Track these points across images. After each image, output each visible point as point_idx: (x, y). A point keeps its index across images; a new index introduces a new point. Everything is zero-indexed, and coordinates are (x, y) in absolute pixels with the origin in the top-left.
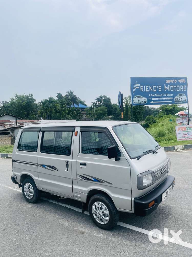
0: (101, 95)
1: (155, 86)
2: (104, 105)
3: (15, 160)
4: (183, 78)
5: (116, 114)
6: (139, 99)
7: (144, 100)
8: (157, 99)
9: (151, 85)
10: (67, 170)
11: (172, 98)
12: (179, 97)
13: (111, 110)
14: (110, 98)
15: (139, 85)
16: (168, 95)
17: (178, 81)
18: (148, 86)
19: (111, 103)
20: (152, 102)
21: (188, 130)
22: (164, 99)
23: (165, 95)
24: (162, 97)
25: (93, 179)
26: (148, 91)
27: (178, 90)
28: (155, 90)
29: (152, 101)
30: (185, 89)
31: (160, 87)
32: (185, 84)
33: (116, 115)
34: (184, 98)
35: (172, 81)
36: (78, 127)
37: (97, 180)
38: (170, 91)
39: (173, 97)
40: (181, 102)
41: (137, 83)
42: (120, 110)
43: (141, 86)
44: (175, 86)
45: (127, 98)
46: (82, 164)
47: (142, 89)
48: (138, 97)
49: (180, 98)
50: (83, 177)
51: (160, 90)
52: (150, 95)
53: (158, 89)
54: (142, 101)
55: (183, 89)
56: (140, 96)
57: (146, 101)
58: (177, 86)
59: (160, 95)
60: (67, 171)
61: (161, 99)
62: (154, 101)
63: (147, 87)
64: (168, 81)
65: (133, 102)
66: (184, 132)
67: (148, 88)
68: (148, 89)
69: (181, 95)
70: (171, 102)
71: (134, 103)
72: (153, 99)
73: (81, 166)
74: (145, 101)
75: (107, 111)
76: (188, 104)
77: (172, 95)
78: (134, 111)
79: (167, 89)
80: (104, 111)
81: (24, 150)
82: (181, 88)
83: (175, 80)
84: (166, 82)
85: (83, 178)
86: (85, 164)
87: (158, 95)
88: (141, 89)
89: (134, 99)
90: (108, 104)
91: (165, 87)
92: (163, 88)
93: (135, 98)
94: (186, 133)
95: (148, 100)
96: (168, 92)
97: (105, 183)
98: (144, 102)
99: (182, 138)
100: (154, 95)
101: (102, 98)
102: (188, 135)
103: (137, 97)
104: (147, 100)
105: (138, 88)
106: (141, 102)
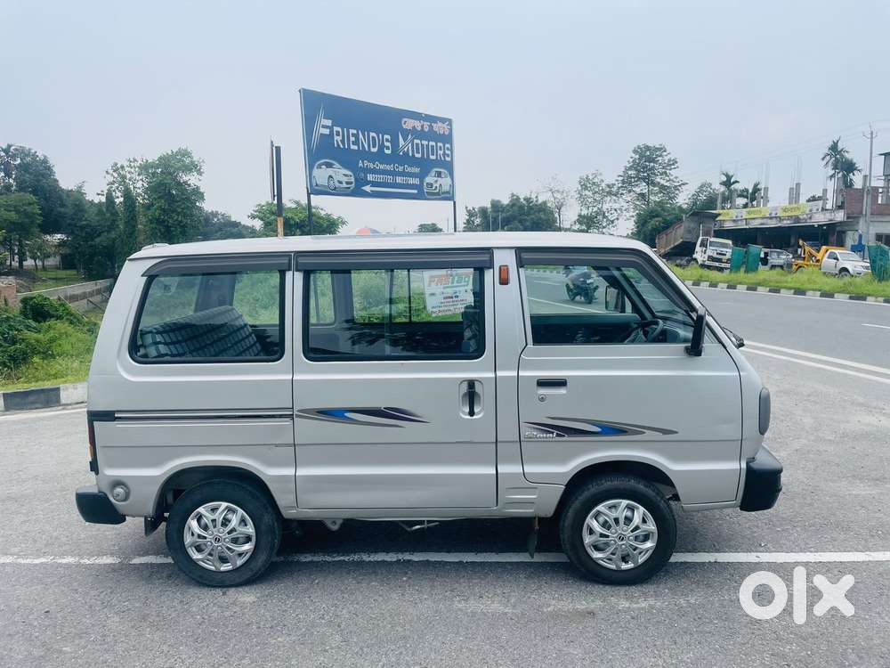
0: (9, 146)
1: (375, 135)
2: (21, 188)
3: (118, 411)
4: (443, 120)
5: (82, 228)
6: (330, 171)
7: (346, 179)
8: (380, 178)
9: (365, 129)
10: (472, 413)
11: (417, 181)
12: (436, 179)
13: (59, 209)
14: (51, 161)
15: (329, 123)
16: (409, 169)
17: (431, 127)
18: (355, 132)
19: (56, 181)
20: (368, 188)
21: (455, 284)
22: (399, 180)
23: (401, 169)
24: (394, 174)
25: (598, 429)
26: (356, 148)
27: (432, 157)
28: (374, 147)
29: (367, 183)
30: (448, 156)
31: (387, 140)
32: (447, 139)
33: (82, 231)
34: (445, 182)
35: (418, 125)
36: (508, 251)
37: (612, 430)
38: (413, 155)
39: (422, 176)
40: (438, 194)
41: (322, 113)
42: (97, 215)
43: (336, 129)
44: (425, 143)
45: (122, 167)
46: (543, 383)
47: (339, 138)
48: (329, 165)
49: (436, 181)
50: (547, 428)
51: (388, 148)
52: (361, 165)
53: (382, 147)
54: (340, 182)
55: (444, 154)
56: (334, 162)
57: (352, 183)
58: (431, 143)
59: (388, 167)
60: (469, 417)
61: (389, 179)
62: (374, 184)
63: (353, 135)
64: (409, 124)
65: (314, 184)
66: (444, 288)
67: (356, 136)
68: (356, 143)
69: (439, 175)
70: (416, 191)
71: (317, 185)
72: (370, 177)
73: (543, 391)
74: (347, 183)
75: (40, 215)
76: (455, 203)
77: (417, 170)
78: (164, 221)
79: (406, 149)
80: (26, 214)
81: (166, 358)
82: (439, 152)
83: (425, 123)
84: (404, 126)
85: (553, 433)
86: (561, 383)
87: (382, 167)
88: (336, 138)
89: (316, 172)
90: (41, 183)
91: (401, 142)
92: (395, 142)
93: (319, 166)
94: (450, 292)
95: (356, 179)
96: (407, 159)
97: (649, 435)
98: (345, 185)
99: (441, 309)
100: (372, 166)
101: (14, 157)
102: (454, 299)
103: (323, 164)
104: (353, 180)
105: (327, 131)
106: (337, 184)
